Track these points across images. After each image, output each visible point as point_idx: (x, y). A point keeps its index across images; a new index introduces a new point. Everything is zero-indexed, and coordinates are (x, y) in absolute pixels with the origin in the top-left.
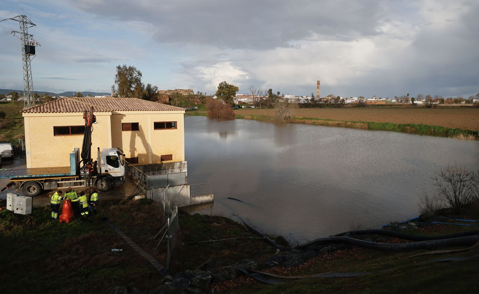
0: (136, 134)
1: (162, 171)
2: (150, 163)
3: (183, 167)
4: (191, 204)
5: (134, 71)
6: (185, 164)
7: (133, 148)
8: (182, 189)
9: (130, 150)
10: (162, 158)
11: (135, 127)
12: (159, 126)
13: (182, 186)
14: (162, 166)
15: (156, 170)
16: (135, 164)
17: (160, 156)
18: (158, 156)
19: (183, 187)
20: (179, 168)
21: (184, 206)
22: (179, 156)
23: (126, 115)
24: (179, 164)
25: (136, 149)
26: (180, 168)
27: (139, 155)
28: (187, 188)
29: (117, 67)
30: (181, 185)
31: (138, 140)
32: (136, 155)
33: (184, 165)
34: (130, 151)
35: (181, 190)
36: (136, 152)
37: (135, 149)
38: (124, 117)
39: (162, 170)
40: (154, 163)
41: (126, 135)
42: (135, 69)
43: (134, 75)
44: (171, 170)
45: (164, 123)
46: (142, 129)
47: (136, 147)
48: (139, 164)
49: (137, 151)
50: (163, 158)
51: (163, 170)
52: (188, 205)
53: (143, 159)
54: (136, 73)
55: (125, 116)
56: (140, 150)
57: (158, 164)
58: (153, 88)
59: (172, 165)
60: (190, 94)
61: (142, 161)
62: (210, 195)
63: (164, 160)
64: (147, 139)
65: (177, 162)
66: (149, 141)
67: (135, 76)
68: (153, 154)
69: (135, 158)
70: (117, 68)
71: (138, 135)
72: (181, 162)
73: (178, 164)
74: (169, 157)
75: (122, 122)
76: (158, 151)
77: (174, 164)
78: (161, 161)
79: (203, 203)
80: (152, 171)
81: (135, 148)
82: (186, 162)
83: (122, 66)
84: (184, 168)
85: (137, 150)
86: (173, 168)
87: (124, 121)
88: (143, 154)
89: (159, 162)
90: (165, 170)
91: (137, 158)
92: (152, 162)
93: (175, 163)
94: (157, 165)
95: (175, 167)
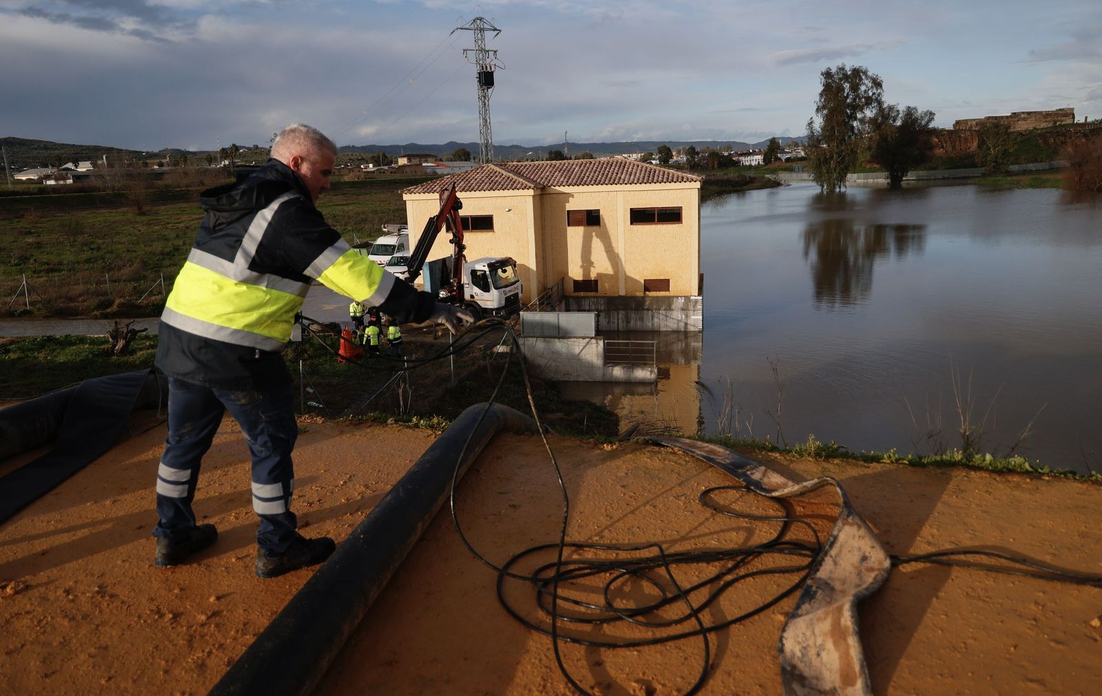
0: (594, 234)
1: (645, 312)
2: (622, 293)
3: (692, 308)
4: (605, 380)
5: (863, 77)
6: (696, 302)
7: (587, 262)
8: (586, 346)
9: (581, 264)
10: (646, 285)
11: (592, 219)
12: (640, 216)
13: (587, 340)
14: (645, 301)
15: (632, 309)
16: (593, 294)
17: (643, 283)
18: (637, 281)
19: (589, 342)
20: (683, 309)
21: (588, 380)
22: (685, 282)
23: (575, 195)
24: (683, 301)
25: (593, 263)
26: (685, 309)
27: (599, 275)
28: (597, 346)
29: (822, 74)
30: (584, 338)
31: (597, 245)
32: (593, 276)
33: (695, 305)
34: (581, 267)
35: (583, 348)
36: (592, 269)
37: (591, 264)
38: (571, 199)
39: (644, 309)
40: (629, 295)
41: (575, 235)
42: (865, 73)
43: (863, 88)
44: (664, 312)
45: (655, 211)
46: (605, 224)
47: (593, 259)
48: (599, 294)
49: (594, 267)
50: (650, 285)
51: (648, 310)
52: (597, 380)
53: (607, 285)
54: (866, 82)
55: (573, 196)
56: (601, 265)
57: (637, 297)
58: (921, 117)
59: (667, 302)
60: (1058, 123)
61: (605, 288)
62: (650, 369)
63: (649, 291)
64: (614, 245)
65: (677, 297)
66: (620, 248)
67: (865, 92)
68: (629, 277)
69: (591, 280)
70: (822, 77)
71: (597, 236)
72: (687, 298)
73: (681, 301)
74: (664, 284)
75: (568, 209)
76: (639, 269)
77: (671, 300)
78: (645, 291)
79: (631, 382)
80: (624, 309)
81: (590, 259)
82: (701, 298)
83: (834, 70)
84: (694, 311)
85: (594, 265)
86: (669, 308)
87: (572, 205)
88: (606, 275)
89: (640, 294)
90: (652, 310)
91: (596, 281)
92: (626, 291)
93: (675, 299)
94: (634, 298)
95: (673, 307)
